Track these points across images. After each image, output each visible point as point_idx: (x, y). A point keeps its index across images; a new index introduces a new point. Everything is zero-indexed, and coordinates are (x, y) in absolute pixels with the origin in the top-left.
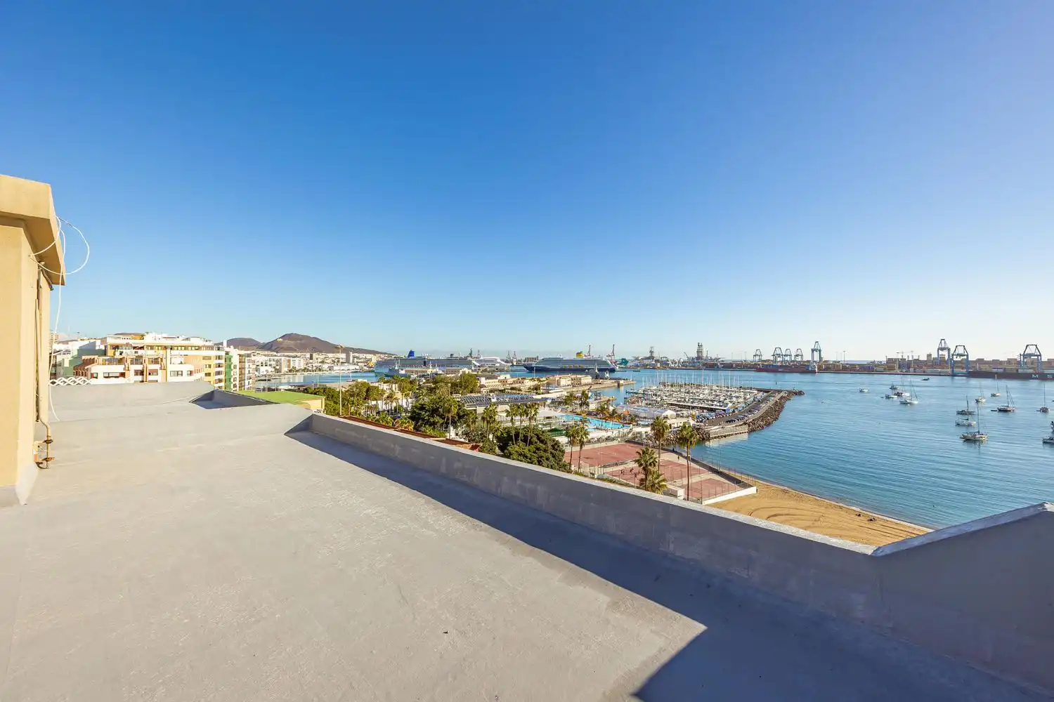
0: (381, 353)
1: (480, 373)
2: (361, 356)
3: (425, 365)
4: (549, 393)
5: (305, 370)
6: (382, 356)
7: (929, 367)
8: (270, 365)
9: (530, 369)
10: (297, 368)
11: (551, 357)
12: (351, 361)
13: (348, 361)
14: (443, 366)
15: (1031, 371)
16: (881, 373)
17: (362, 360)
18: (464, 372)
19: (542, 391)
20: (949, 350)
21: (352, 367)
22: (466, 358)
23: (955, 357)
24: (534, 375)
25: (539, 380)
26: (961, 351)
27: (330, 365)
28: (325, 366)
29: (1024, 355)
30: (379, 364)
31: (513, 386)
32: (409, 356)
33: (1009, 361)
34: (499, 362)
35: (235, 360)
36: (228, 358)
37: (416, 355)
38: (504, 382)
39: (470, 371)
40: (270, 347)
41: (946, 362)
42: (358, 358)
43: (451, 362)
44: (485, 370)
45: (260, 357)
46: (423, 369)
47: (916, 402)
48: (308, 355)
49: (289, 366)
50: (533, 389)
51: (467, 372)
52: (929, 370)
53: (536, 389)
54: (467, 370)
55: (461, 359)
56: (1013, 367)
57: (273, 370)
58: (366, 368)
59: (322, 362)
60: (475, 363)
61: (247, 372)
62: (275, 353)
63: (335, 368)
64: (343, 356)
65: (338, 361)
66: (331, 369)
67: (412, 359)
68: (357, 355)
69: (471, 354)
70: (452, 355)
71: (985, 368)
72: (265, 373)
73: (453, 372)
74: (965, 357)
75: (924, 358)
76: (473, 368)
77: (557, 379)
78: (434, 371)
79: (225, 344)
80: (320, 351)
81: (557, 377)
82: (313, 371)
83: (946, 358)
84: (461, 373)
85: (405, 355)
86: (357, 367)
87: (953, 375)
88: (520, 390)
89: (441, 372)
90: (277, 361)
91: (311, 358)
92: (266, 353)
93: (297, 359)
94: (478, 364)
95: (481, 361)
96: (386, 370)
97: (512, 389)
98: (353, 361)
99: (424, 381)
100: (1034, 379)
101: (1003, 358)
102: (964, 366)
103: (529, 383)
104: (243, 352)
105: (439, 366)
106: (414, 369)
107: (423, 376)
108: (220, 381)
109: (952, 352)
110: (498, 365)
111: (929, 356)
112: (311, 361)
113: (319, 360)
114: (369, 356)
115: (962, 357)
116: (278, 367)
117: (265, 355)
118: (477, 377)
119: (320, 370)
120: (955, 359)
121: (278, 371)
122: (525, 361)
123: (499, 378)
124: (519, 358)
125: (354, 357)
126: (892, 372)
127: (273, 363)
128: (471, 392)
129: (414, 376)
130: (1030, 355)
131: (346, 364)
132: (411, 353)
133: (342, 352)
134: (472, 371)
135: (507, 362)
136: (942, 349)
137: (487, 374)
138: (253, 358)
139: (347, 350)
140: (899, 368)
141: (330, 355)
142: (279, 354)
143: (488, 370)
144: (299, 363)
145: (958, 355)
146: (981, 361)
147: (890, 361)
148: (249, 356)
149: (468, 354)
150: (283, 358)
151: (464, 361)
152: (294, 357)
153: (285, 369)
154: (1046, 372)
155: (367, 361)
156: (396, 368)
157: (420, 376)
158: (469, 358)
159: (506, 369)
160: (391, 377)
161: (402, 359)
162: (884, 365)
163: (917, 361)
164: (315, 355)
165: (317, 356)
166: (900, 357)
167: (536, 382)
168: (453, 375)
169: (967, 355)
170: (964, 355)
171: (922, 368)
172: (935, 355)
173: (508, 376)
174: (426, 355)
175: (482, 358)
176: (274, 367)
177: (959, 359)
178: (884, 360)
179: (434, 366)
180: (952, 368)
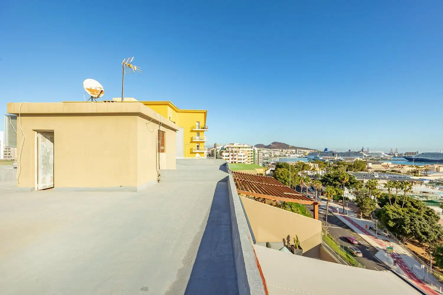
0: (311, 149)
1: (368, 161)
2: (302, 151)
3: (333, 155)
4: (427, 176)
5: (280, 156)
6: (312, 151)
8: (268, 154)
9: (410, 160)
10: (277, 155)
11: (430, 152)
12: (298, 153)
13: (296, 153)
14: (344, 156)
17: (302, 152)
18: (357, 160)
19: (420, 174)
21: (298, 155)
22: (359, 152)
24: (413, 163)
25: (416, 167)
27: (289, 154)
28: (287, 155)
30: (310, 154)
31: (394, 169)
32: (325, 151)
34: (383, 154)
35: (256, 152)
36: (254, 151)
37: (328, 150)
38: (387, 166)
39: (362, 159)
40: (268, 147)
42: (300, 151)
43: (349, 154)
44: (372, 159)
45: (265, 151)
46: (333, 157)
48: (281, 150)
49: (274, 155)
50: (412, 172)
51: (359, 160)
53: (415, 172)
54: (359, 159)
55: (355, 152)
57: (269, 156)
58: (304, 156)
59: (286, 153)
60: (366, 155)
61: (260, 156)
62: (270, 149)
63: (291, 155)
64: (294, 151)
65: (292, 153)
66: (289, 156)
67: (326, 152)
68: (300, 150)
69: (362, 150)
70: (349, 150)
72: (266, 157)
73: (350, 159)
76: (363, 158)
77: (436, 167)
78: (339, 158)
79: (254, 147)
80: (285, 149)
81: (436, 166)
82: (283, 156)
84: (355, 160)
85: (322, 150)
86: (300, 155)
88: (400, 172)
89: (342, 159)
90: (270, 152)
91: (282, 151)
92: (267, 149)
93: (277, 152)
94: (368, 156)
95: (369, 153)
96: (313, 157)
97: (393, 171)
98: (299, 153)
99: (333, 163)
103: (407, 168)
104: (258, 149)
105: (341, 156)
106: (327, 157)
107: (332, 161)
108: (252, 159)
110: (383, 156)
112: (282, 153)
113: (285, 152)
114: (305, 151)
116: (270, 155)
117: (267, 150)
118: (366, 163)
119: (285, 156)
121: (270, 156)
122: (406, 154)
123: (382, 164)
124: (399, 153)
125: (299, 151)
127: (269, 153)
128: (361, 171)
129: (327, 161)
131: (295, 154)
132: (326, 149)
133: (294, 149)
134: (363, 159)
135: (390, 154)
137: (373, 161)
138: (262, 151)
139: (295, 148)
141: (289, 150)
142: (271, 150)
143: (375, 159)
144: (277, 153)
148: (261, 150)
149: (360, 150)
150: (272, 151)
151: (357, 154)
152: (276, 151)
153: (273, 155)
155: (304, 153)
156: (318, 156)
157: (330, 161)
158: (361, 152)
159: (389, 159)
160: (315, 161)
161: (321, 152)
164: (284, 150)
165: (284, 151)
167: (415, 168)
168: (350, 161)
173: (390, 163)
174: (334, 150)
175: (370, 152)
176: (269, 155)
179: (338, 156)
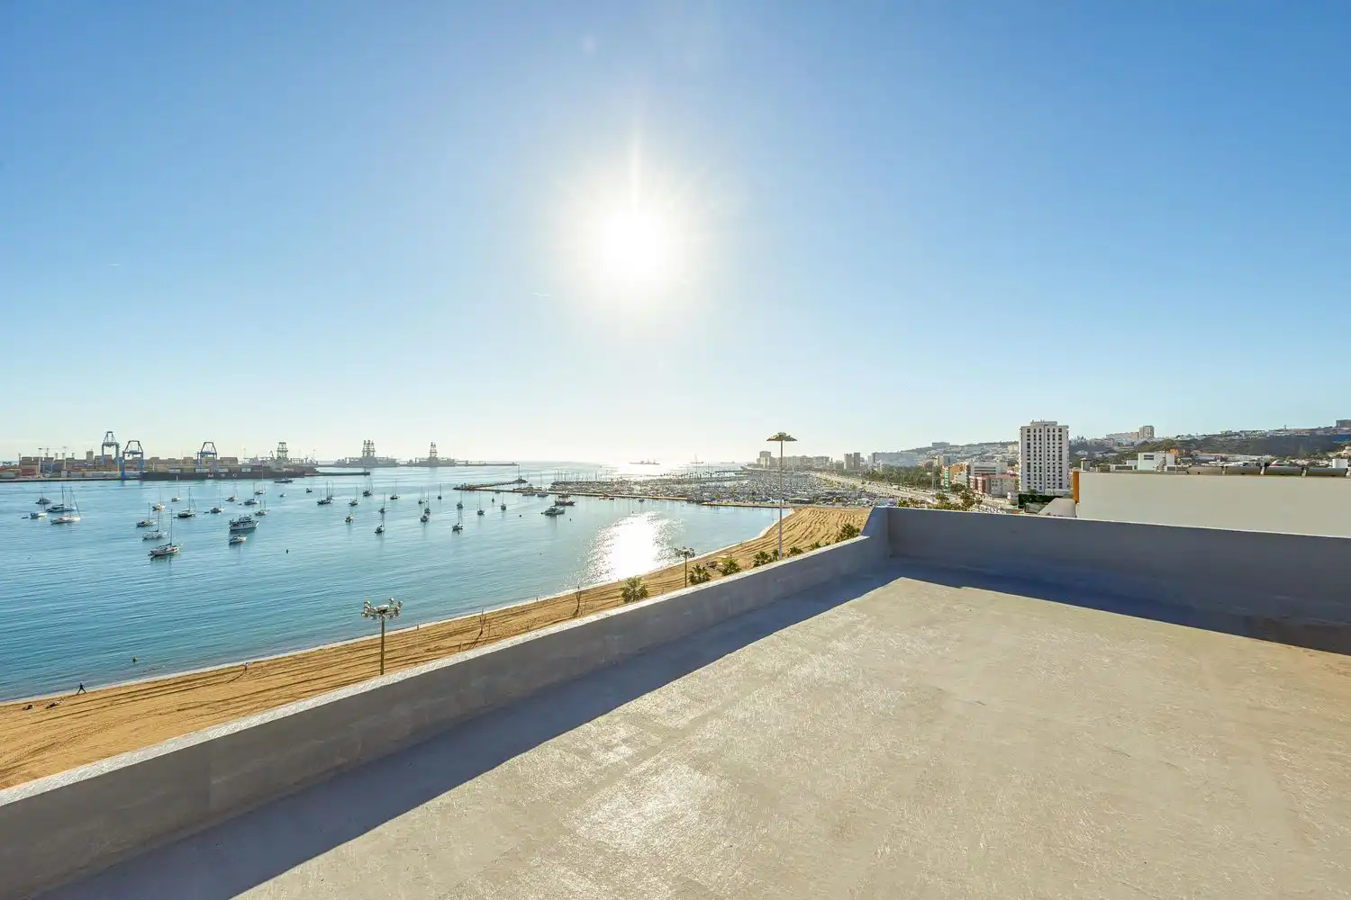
7: (89, 468)
15: (207, 470)
16: (10, 480)
20: (117, 446)
23: (126, 455)
26: (134, 447)
29: (202, 452)
33: (186, 460)
41: (114, 462)
47: (77, 519)
52: (89, 474)
56: (190, 466)
71: (161, 468)
74: (139, 456)
75: (81, 456)
83: (114, 457)
87: (123, 478)
100: (211, 478)
101: (179, 457)
102: (135, 466)
109: (121, 450)
111: (90, 453)
115: (135, 456)
120: (126, 458)
126: (30, 478)
130: (207, 453)
136: (109, 445)
140: (41, 471)
145: (131, 452)
146: (155, 460)
147: (26, 461)
154: (220, 471)
162: (15, 467)
163: (71, 461)
166: (44, 456)
169: (142, 453)
170: (136, 453)
171: (79, 470)
172: (97, 453)
177: (131, 458)
178: (15, 460)
180: (122, 469)
